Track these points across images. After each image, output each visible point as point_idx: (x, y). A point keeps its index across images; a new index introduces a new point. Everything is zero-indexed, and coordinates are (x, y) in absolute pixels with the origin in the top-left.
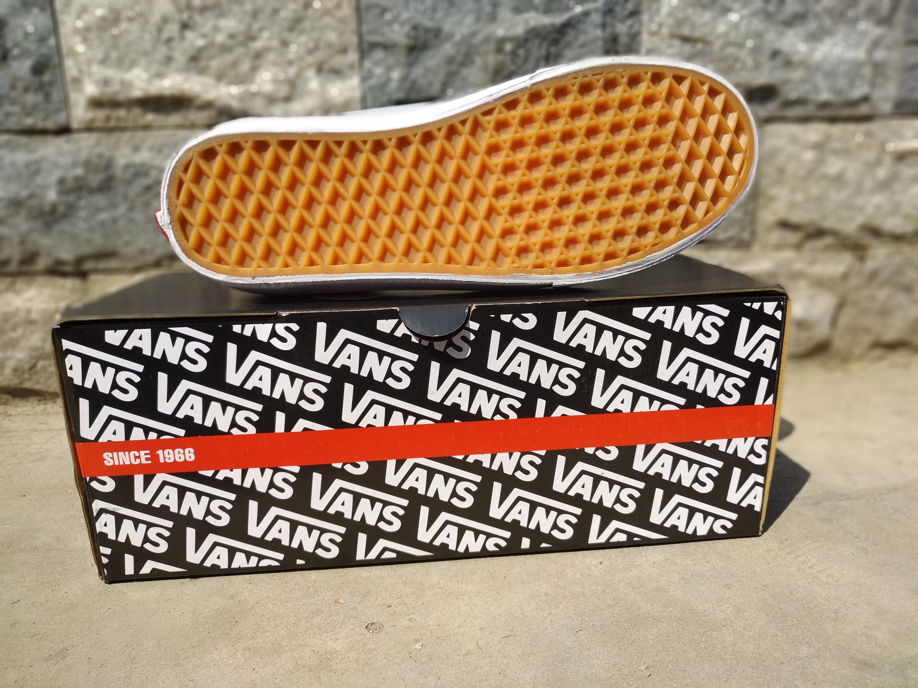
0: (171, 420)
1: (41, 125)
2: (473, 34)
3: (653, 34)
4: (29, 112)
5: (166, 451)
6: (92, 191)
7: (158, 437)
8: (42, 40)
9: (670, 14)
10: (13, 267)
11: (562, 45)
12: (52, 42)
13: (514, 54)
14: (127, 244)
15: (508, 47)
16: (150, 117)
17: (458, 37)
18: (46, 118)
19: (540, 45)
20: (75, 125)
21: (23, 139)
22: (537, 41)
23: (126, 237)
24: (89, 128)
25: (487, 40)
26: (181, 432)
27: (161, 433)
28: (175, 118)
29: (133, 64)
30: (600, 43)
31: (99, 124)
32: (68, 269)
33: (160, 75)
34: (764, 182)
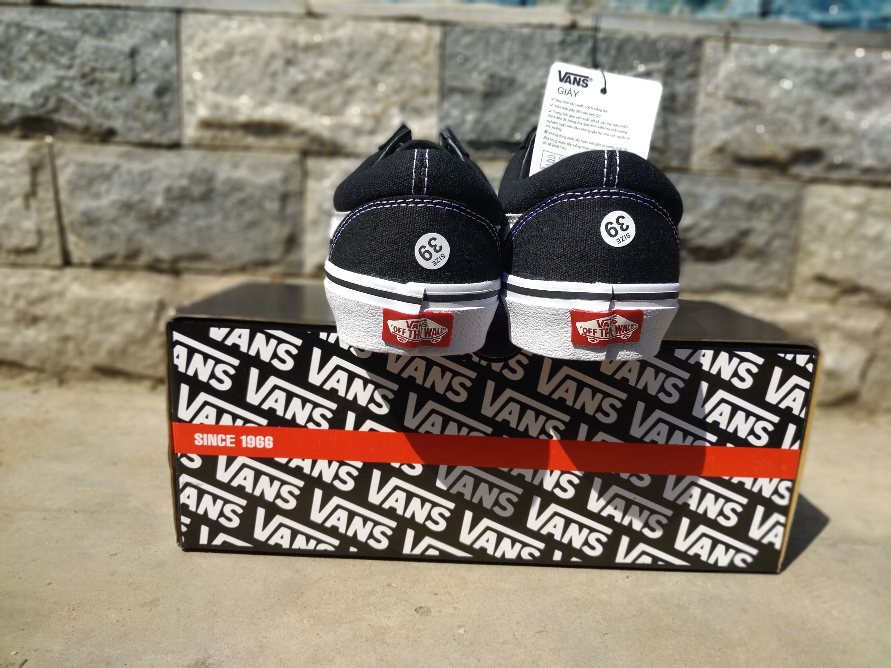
0: (257, 410)
1: (157, 139)
3: (710, 95)
4: (147, 128)
5: (249, 437)
6: (193, 200)
7: (244, 424)
8: (166, 67)
9: (728, 78)
10: (118, 261)
12: (174, 69)
14: (219, 248)
16: (251, 140)
17: (529, 87)
18: (162, 133)
20: (186, 141)
21: (140, 151)
23: (218, 243)
24: (197, 145)
26: (264, 422)
27: (246, 421)
28: (272, 142)
29: (241, 92)
31: (206, 142)
32: (165, 266)
33: (262, 104)
34: (805, 238)
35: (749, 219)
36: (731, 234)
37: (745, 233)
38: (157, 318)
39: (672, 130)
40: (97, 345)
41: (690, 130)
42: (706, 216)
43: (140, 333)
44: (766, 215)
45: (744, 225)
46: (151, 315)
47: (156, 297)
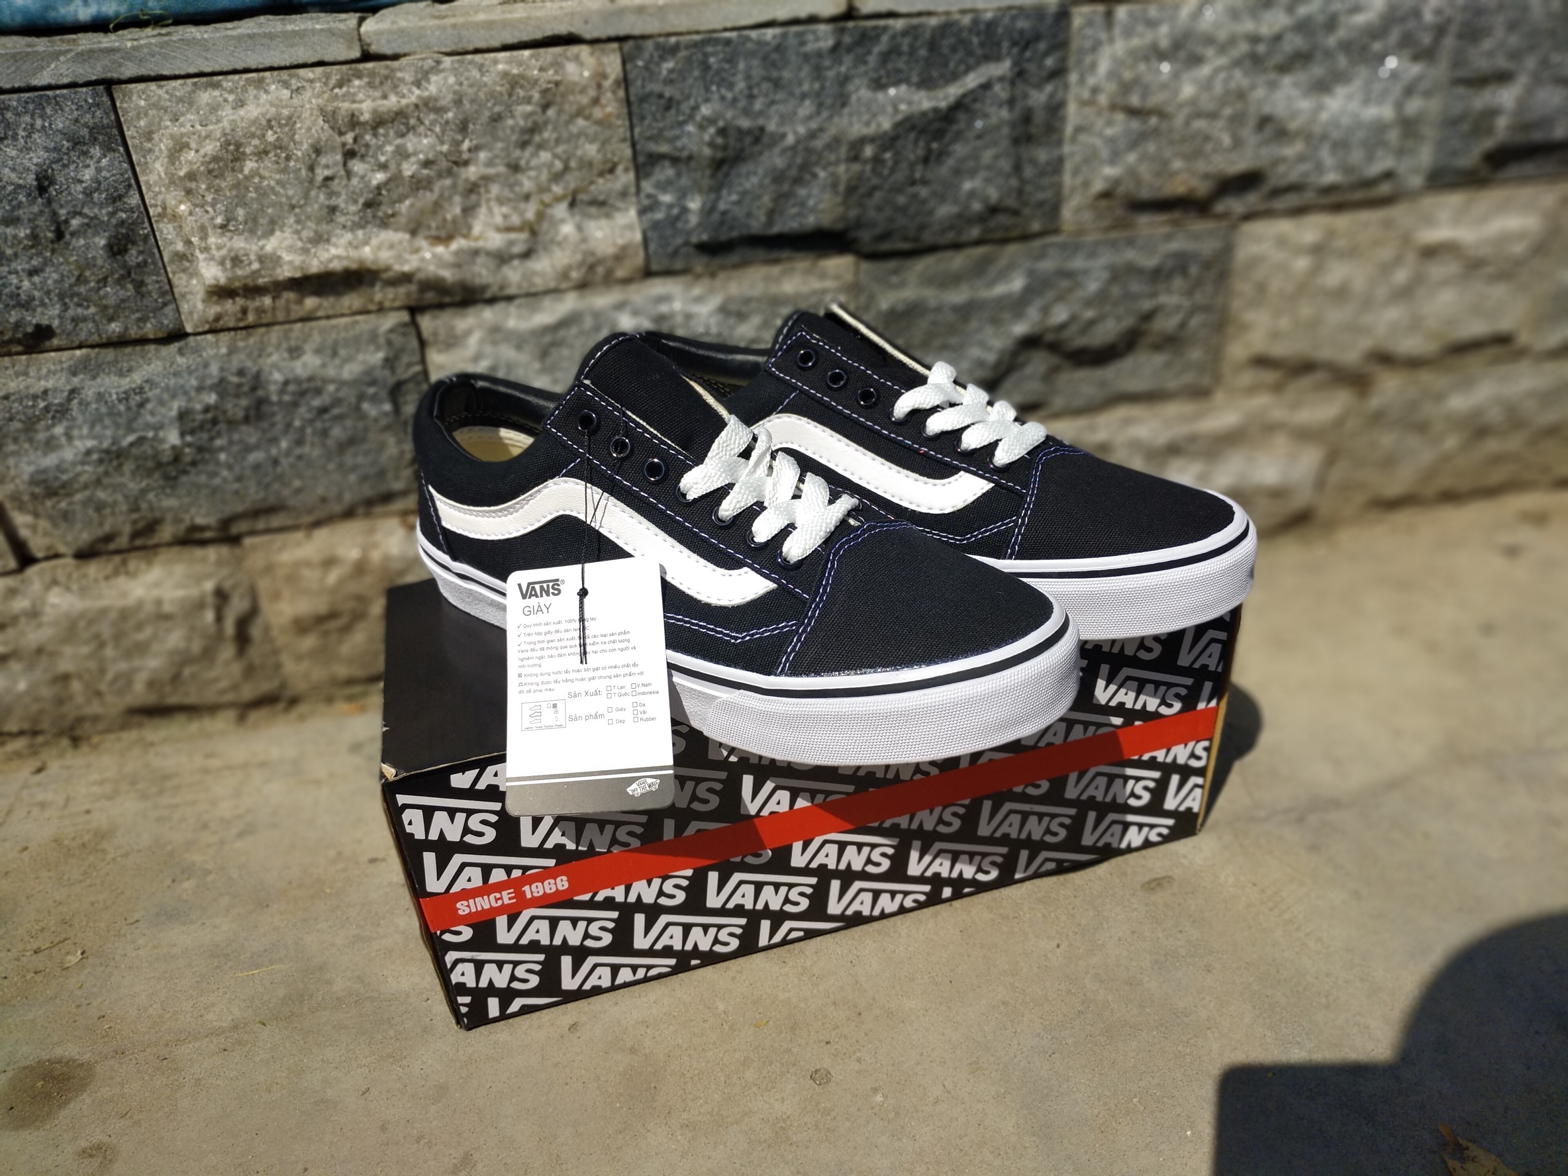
1: (135, 332)
2: (813, 135)
3: (1084, 103)
4: (111, 313)
6: (233, 424)
8: (116, 199)
9: (1112, 74)
10: (123, 541)
11: (948, 137)
12: (134, 200)
13: (877, 160)
14: (298, 491)
15: (868, 151)
16: (310, 302)
17: (790, 139)
18: (142, 320)
19: (916, 141)
20: (190, 326)
21: (110, 355)
22: (912, 136)
23: (297, 483)
24: (215, 329)
25: (836, 141)
28: (351, 300)
29: (273, 226)
30: (1005, 131)
31: (229, 321)
32: (208, 535)
33: (319, 239)
34: (1236, 304)
35: (1154, 295)
36: (1129, 322)
37: (1148, 317)
38: (219, 618)
39: (1028, 172)
40: (127, 678)
41: (1057, 166)
42: (1088, 303)
43: (196, 646)
44: (1178, 282)
45: (1147, 305)
46: (209, 616)
47: (209, 586)
